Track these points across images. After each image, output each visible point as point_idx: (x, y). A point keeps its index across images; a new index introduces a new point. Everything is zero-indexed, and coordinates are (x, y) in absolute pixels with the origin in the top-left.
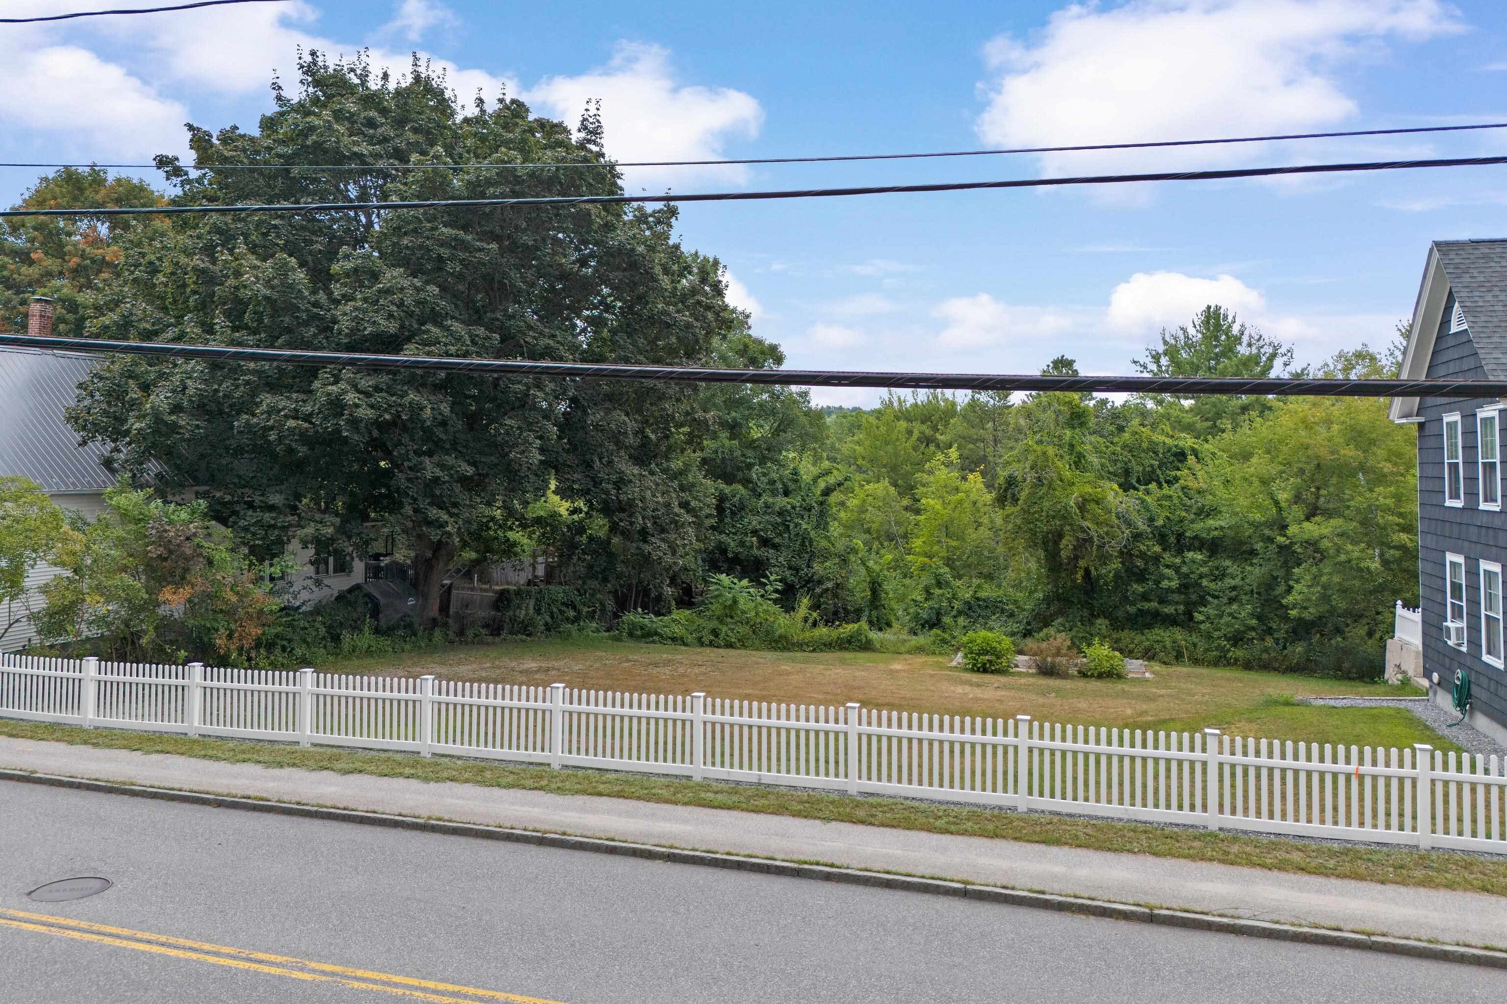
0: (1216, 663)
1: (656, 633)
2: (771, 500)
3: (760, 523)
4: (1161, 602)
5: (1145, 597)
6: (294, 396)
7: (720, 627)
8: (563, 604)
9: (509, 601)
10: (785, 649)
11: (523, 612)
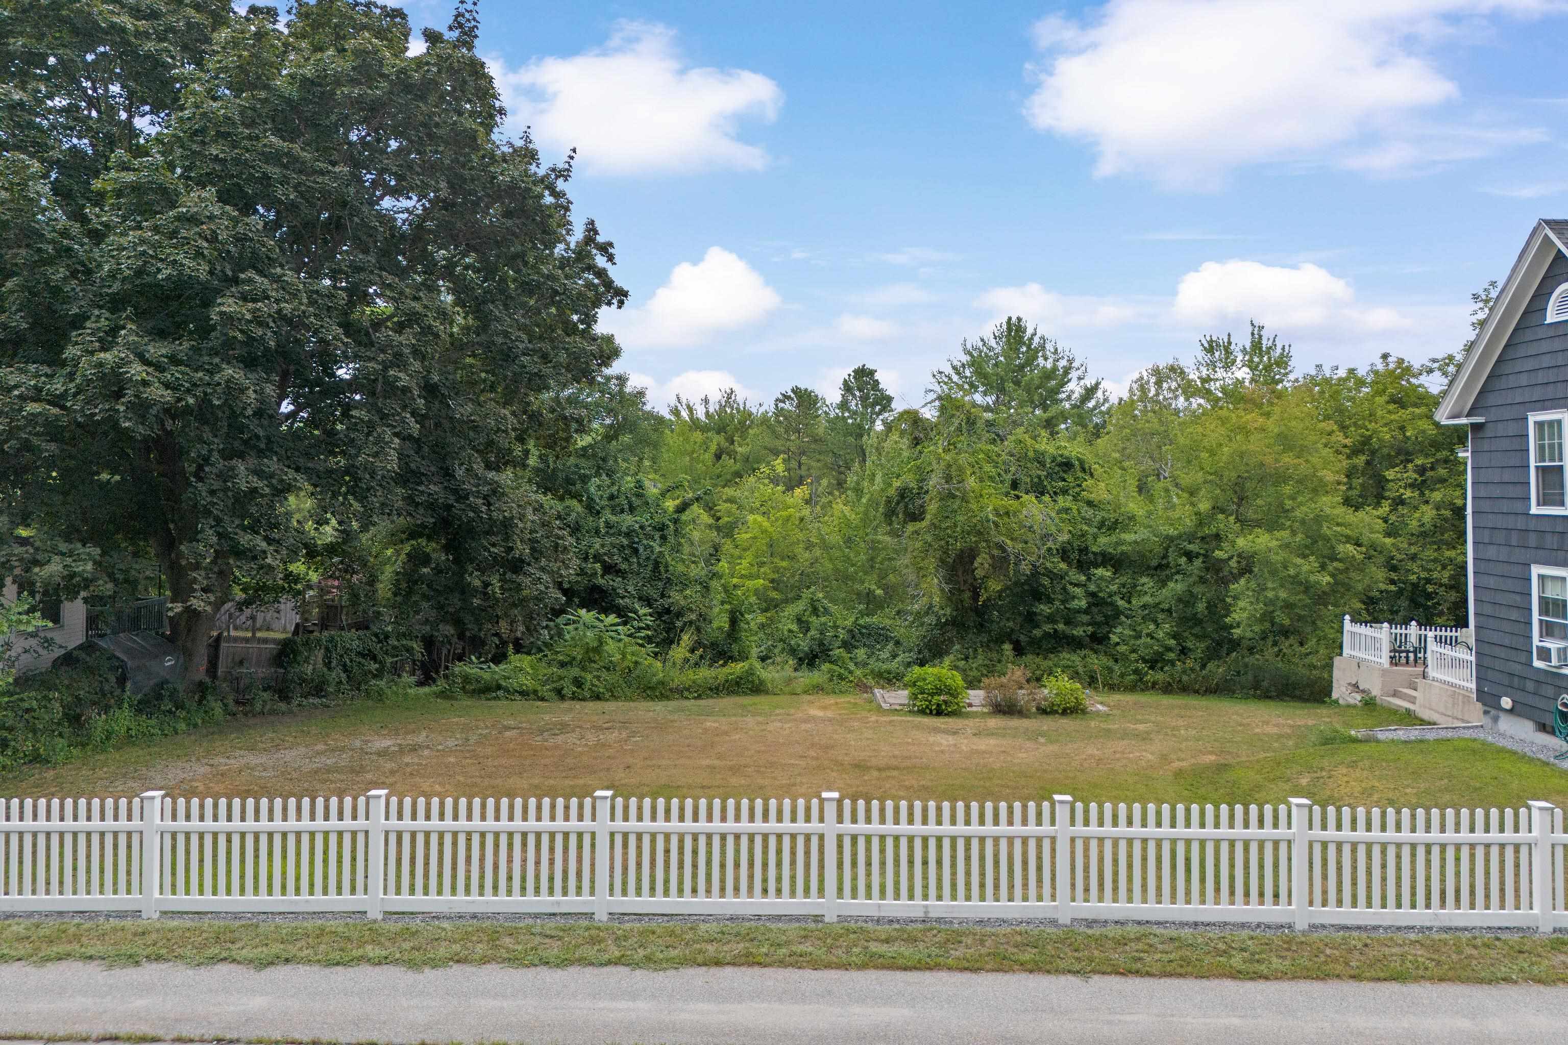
0: (1132, 688)
1: (499, 687)
2: (614, 518)
3: (603, 546)
4: (1068, 623)
5: (1051, 619)
6: (32, 368)
7: (583, 674)
8: (359, 654)
9: (295, 652)
10: (663, 697)
11: (311, 667)
